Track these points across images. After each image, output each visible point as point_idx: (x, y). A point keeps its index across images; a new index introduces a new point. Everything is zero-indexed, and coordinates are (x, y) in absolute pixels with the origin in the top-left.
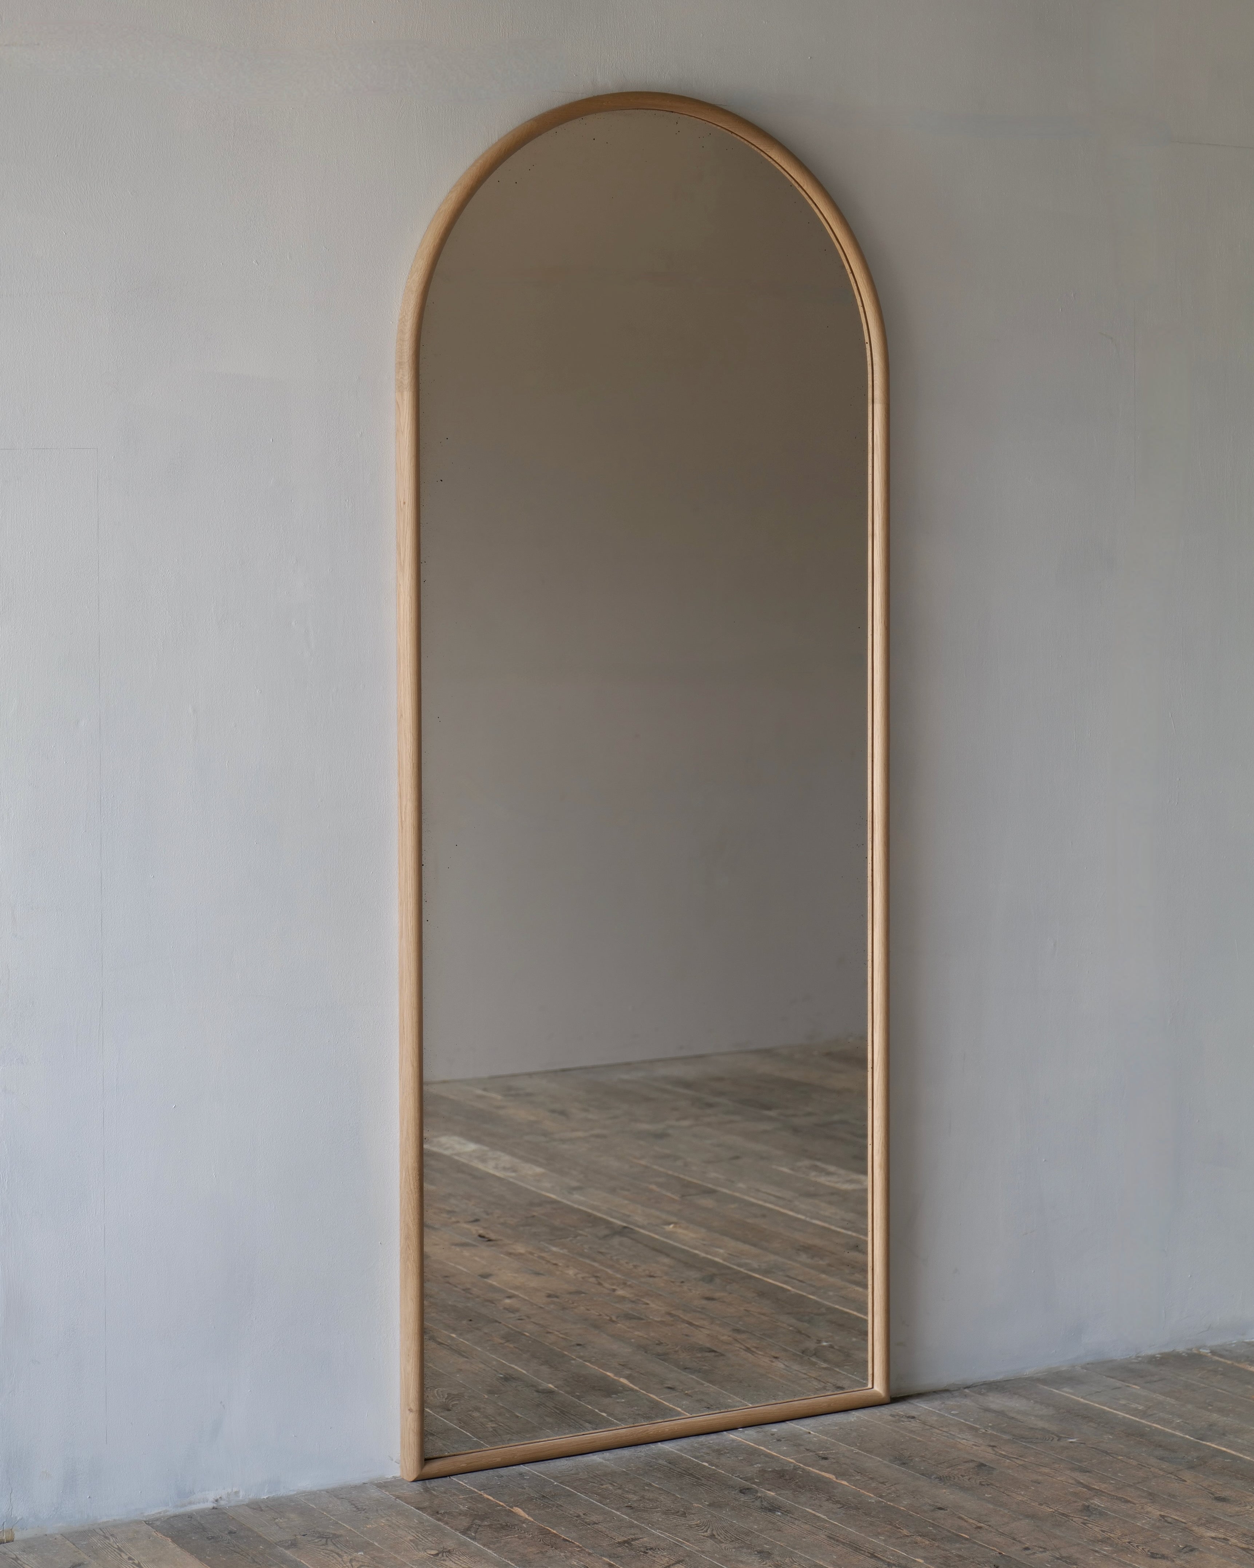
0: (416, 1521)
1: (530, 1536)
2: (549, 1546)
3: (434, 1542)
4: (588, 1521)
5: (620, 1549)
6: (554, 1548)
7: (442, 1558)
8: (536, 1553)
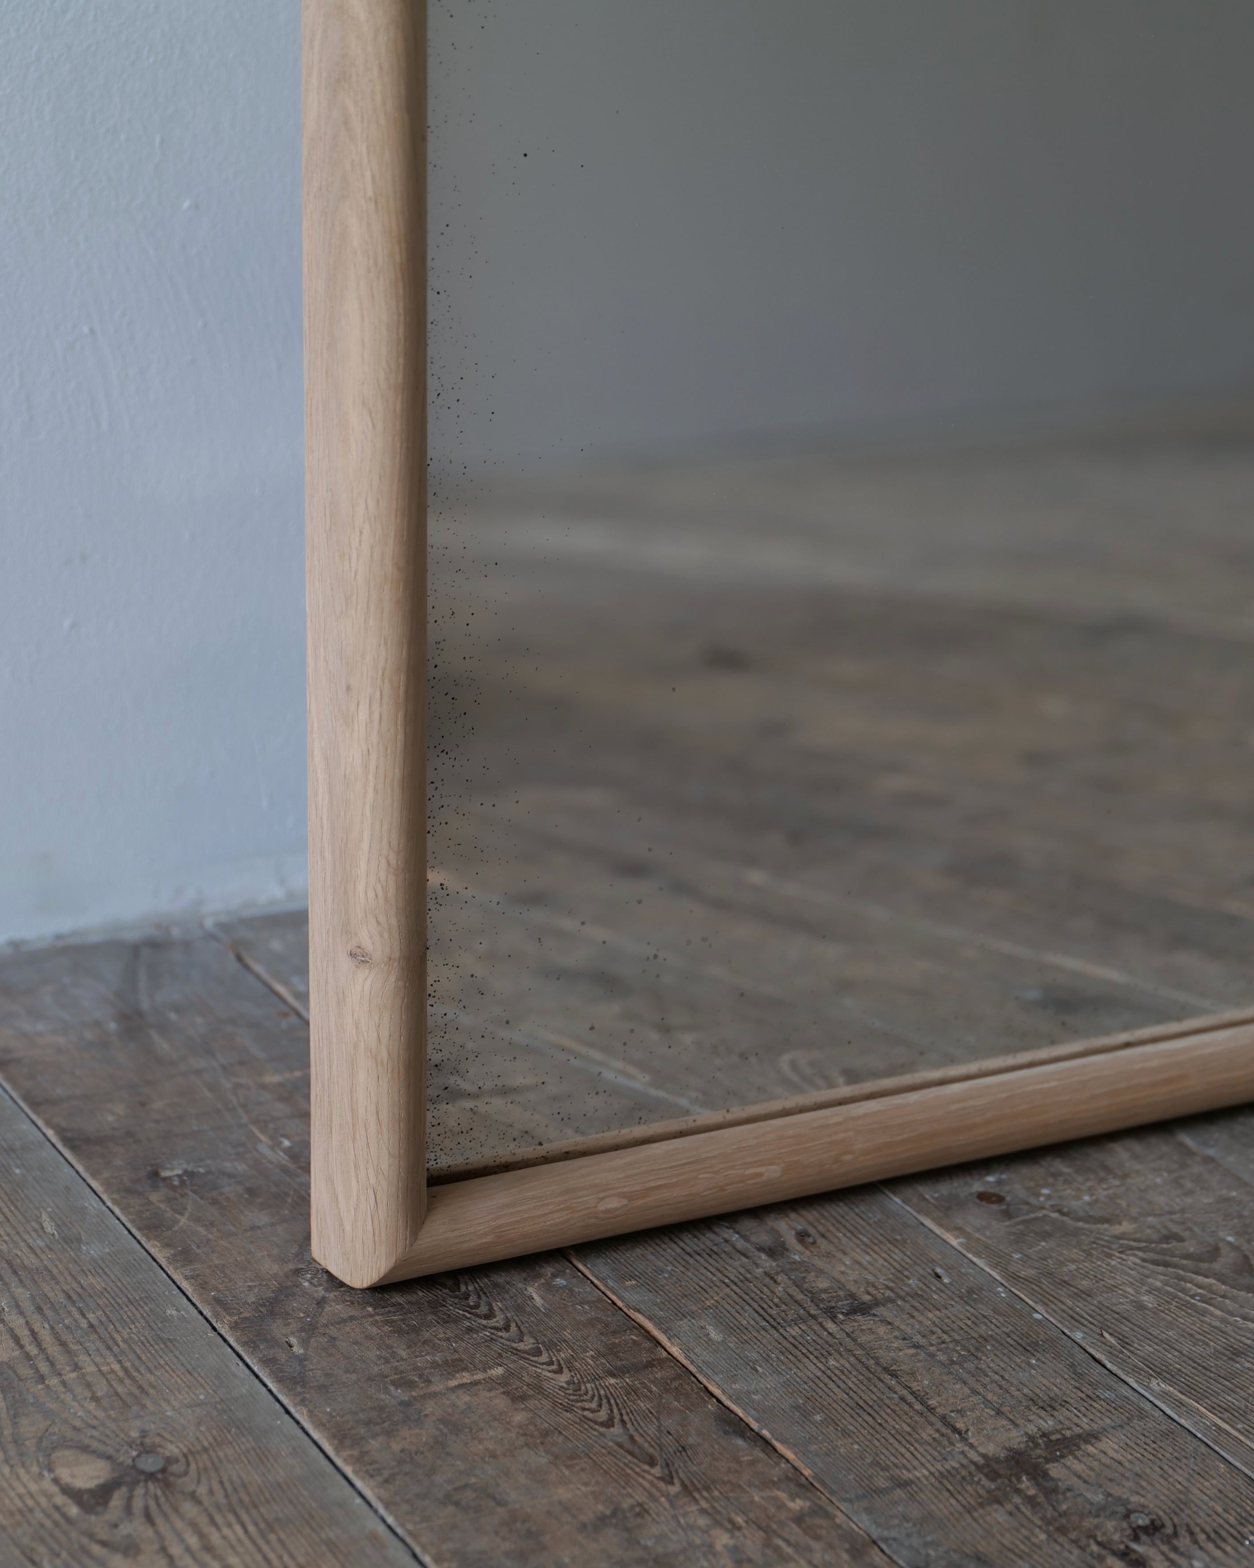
0: (49, 1227)
1: (564, 1378)
2: (652, 1463)
3: (102, 1389)
4: (823, 1284)
5: (999, 1515)
6: (675, 1489)
7: (125, 1529)
8: (587, 1517)
